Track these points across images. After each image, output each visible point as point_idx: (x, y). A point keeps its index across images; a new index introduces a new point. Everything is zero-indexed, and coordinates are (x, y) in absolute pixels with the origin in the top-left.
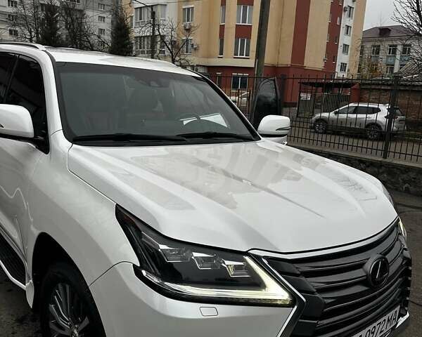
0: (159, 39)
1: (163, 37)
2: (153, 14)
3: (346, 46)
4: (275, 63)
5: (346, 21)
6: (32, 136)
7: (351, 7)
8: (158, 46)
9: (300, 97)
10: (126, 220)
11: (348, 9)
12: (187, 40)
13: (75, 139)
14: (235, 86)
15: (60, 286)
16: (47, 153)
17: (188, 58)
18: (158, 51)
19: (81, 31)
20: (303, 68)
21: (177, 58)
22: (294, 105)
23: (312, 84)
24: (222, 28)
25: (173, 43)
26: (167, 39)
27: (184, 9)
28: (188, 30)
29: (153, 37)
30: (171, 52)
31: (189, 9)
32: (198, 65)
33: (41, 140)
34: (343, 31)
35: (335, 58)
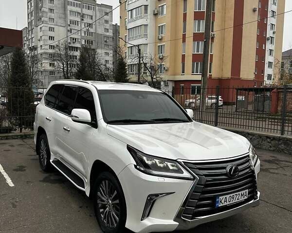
0: (143, 66)
1: (145, 64)
2: (139, 50)
3: (270, 63)
4: (220, 77)
5: (269, 46)
6: (90, 121)
7: (272, 37)
8: (143, 70)
9: (237, 98)
10: (131, 150)
11: (270, 39)
12: (161, 65)
13: (108, 123)
14: (193, 93)
15: (103, 182)
16: (97, 128)
17: (161, 76)
18: (142, 73)
19: (95, 62)
20: (240, 79)
21: (155, 77)
22: (233, 104)
23: (245, 90)
24: (183, 56)
25: (152, 68)
26: (148, 65)
27: (159, 46)
28: (161, 59)
29: (139, 64)
30: (151, 73)
31: (162, 46)
32: (168, 81)
33: (94, 124)
34: (267, 53)
35: (263, 71)
